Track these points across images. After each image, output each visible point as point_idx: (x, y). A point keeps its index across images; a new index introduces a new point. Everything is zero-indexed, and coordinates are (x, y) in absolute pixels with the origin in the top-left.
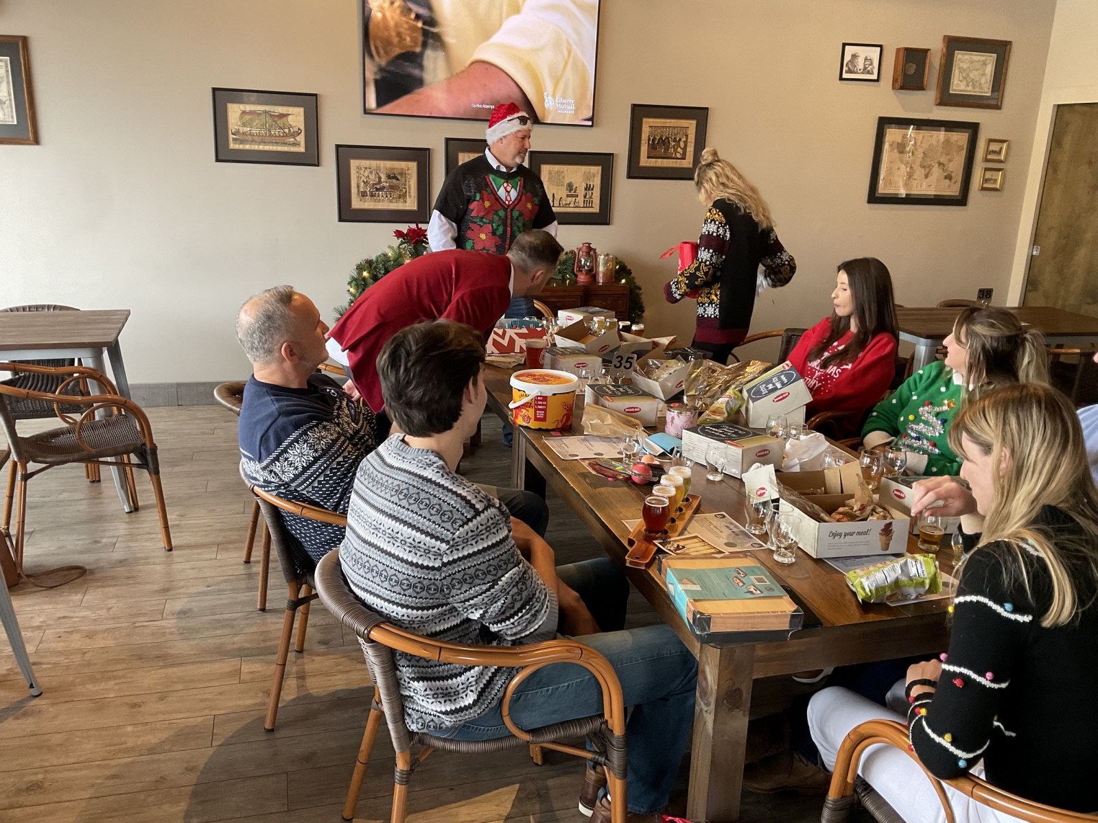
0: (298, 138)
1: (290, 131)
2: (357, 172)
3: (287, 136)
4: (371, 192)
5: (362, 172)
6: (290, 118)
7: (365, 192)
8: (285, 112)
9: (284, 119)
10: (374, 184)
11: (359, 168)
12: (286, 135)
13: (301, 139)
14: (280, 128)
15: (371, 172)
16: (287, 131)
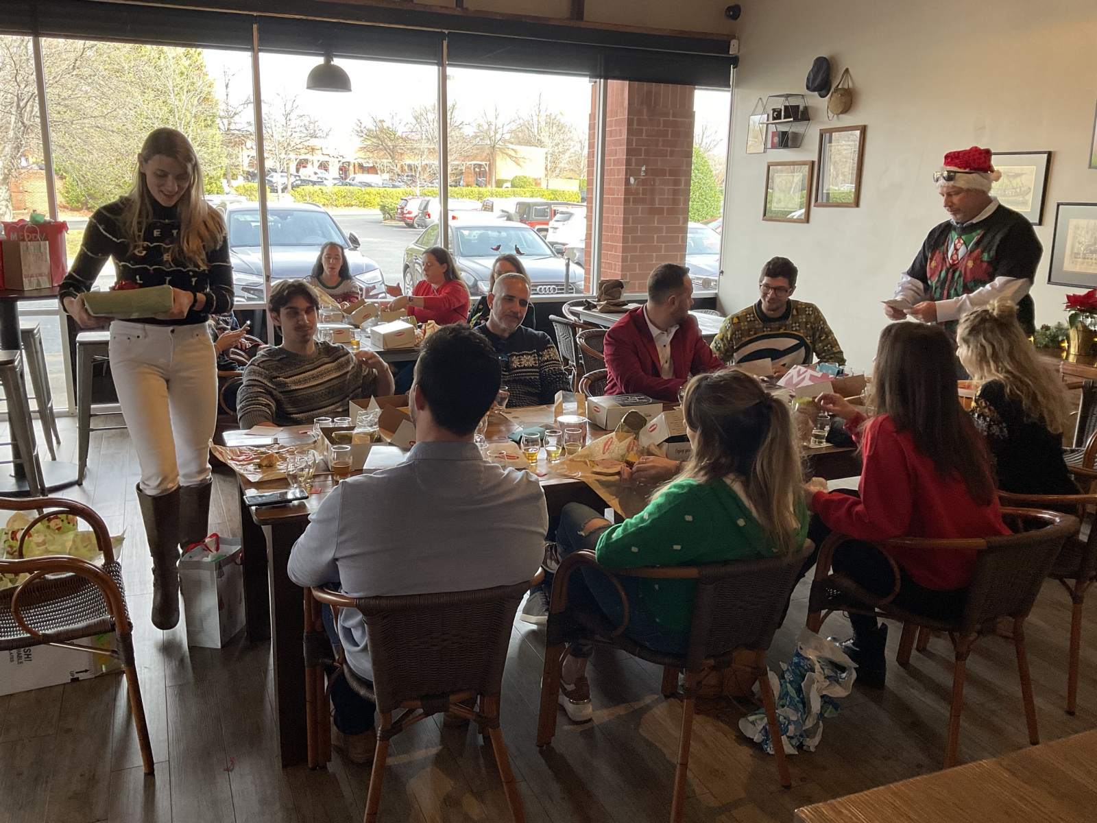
0: (1027, 198)
1: (1021, 190)
2: (1074, 232)
3: (1018, 196)
4: (1084, 254)
5: (1079, 232)
6: (1024, 176)
7: (1079, 254)
8: (1020, 172)
9: (1018, 179)
10: (1088, 246)
11: (1077, 228)
12: (1017, 194)
13: (1029, 198)
14: (1014, 188)
15: (1087, 232)
16: (1018, 190)
